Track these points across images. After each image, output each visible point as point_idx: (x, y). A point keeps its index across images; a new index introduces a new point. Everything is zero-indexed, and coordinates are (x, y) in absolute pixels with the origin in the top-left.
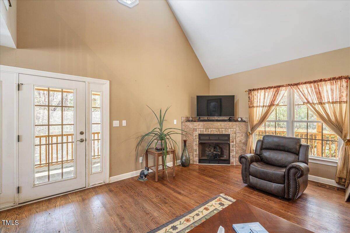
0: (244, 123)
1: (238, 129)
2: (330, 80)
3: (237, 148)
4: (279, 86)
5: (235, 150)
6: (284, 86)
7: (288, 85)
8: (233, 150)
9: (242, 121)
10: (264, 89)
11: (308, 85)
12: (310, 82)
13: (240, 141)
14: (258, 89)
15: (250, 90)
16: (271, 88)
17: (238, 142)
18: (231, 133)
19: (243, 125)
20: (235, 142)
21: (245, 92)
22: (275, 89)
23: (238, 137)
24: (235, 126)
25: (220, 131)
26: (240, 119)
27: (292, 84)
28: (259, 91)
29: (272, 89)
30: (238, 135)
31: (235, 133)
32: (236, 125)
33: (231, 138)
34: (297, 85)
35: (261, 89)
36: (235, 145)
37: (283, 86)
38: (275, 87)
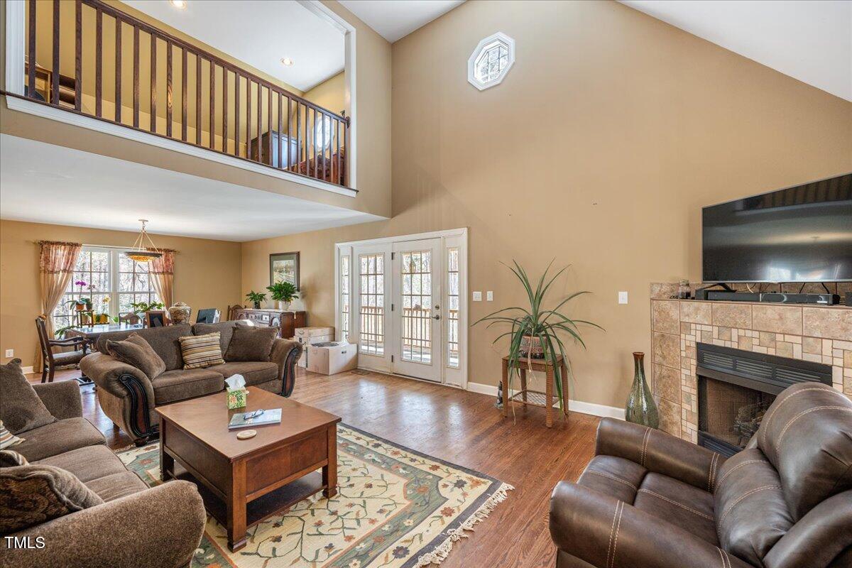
18: (838, 362)
25: (779, 345)
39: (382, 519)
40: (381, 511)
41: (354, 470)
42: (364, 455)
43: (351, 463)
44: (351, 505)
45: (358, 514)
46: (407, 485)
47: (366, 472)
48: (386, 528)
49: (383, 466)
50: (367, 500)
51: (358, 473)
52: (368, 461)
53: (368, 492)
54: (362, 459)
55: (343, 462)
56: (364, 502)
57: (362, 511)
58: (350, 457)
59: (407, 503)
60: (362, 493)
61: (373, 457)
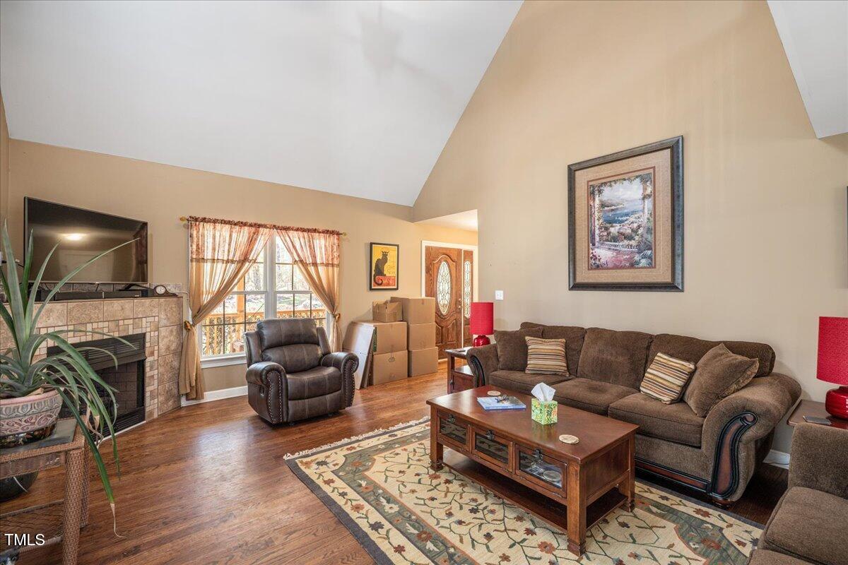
0: (175, 299)
1: (163, 316)
2: (323, 232)
3: (161, 370)
4: (260, 226)
5: (156, 377)
6: (268, 228)
7: (274, 226)
8: (153, 376)
9: (167, 294)
10: (229, 223)
11: (301, 234)
12: (303, 230)
13: (168, 348)
14: (215, 221)
15: (195, 220)
16: (245, 224)
17: (163, 351)
18: (148, 330)
19: (174, 306)
20: (156, 353)
21: (181, 219)
22: (253, 229)
23: (164, 337)
24: (156, 310)
25: (121, 328)
26: (160, 290)
27: (279, 227)
28: (218, 226)
29: (246, 228)
30: (164, 332)
31: (157, 329)
32: (160, 305)
33: (147, 345)
34: (287, 229)
35: (224, 222)
36: (156, 362)
37: (265, 226)
38: (251, 225)
39: (398, 451)
40: (397, 454)
41: (413, 491)
42: (398, 512)
43: (417, 501)
44: (419, 460)
45: (414, 455)
46: (367, 469)
47: (401, 486)
48: (397, 446)
49: (380, 491)
50: (406, 462)
51: (410, 487)
52: (396, 502)
53: (403, 468)
54: (402, 507)
55: (425, 504)
56: (408, 461)
57: (411, 456)
58: (417, 510)
59: (375, 457)
60: (409, 467)
61: (387, 507)
